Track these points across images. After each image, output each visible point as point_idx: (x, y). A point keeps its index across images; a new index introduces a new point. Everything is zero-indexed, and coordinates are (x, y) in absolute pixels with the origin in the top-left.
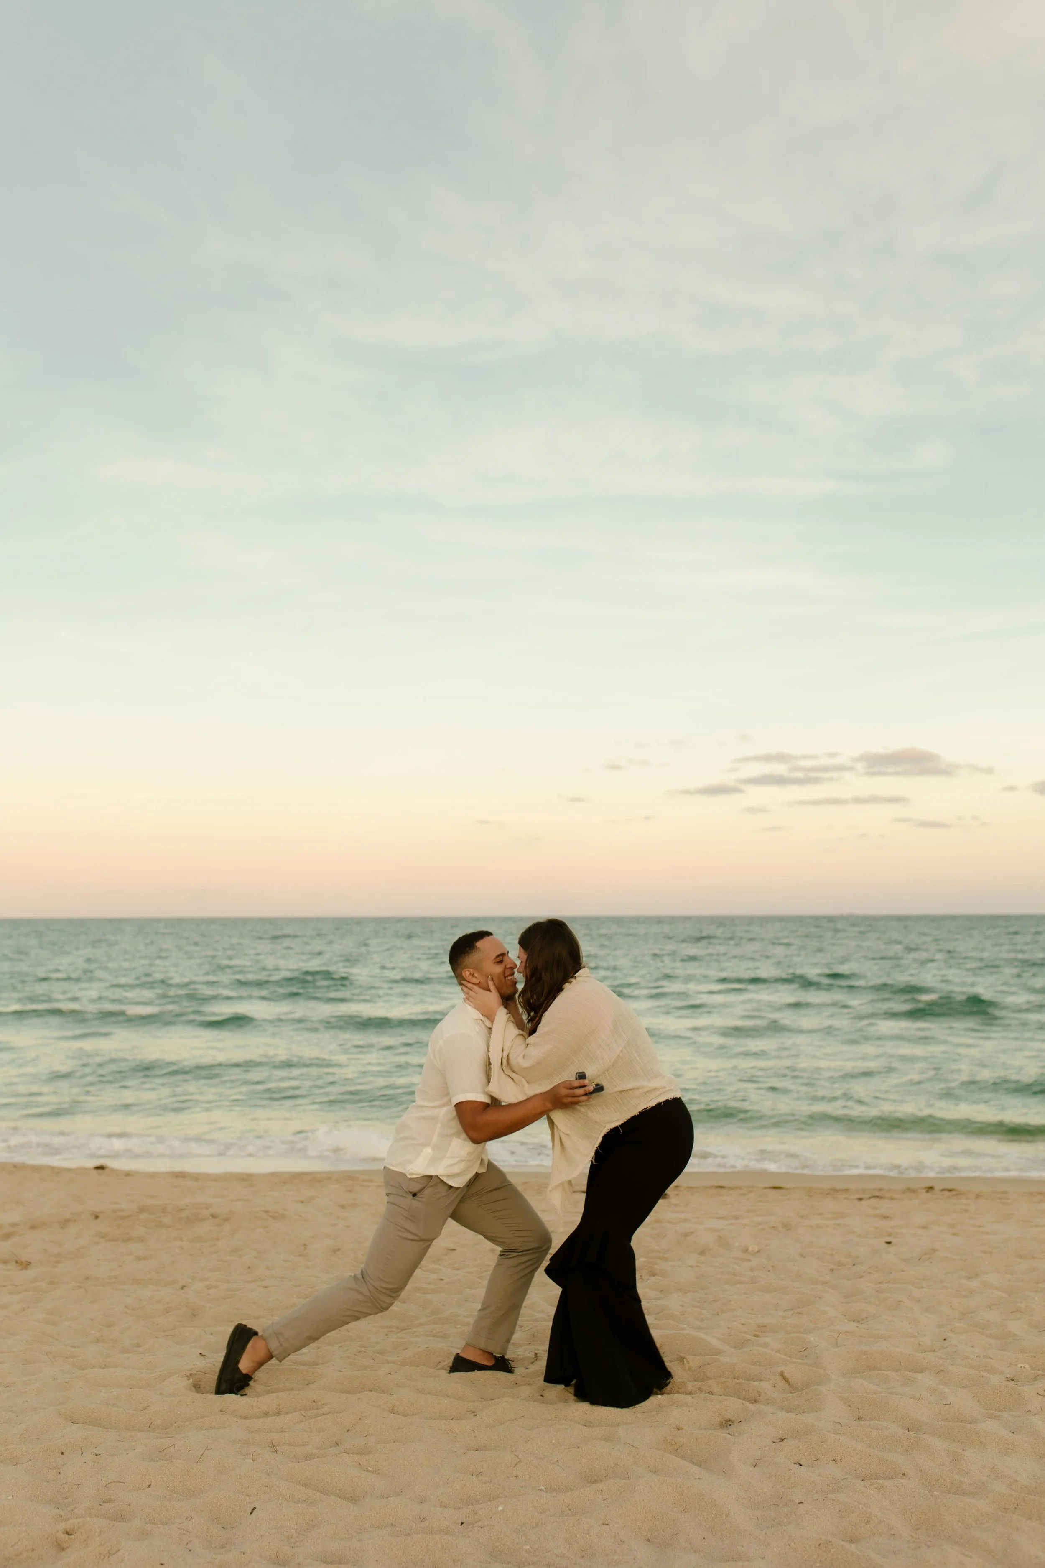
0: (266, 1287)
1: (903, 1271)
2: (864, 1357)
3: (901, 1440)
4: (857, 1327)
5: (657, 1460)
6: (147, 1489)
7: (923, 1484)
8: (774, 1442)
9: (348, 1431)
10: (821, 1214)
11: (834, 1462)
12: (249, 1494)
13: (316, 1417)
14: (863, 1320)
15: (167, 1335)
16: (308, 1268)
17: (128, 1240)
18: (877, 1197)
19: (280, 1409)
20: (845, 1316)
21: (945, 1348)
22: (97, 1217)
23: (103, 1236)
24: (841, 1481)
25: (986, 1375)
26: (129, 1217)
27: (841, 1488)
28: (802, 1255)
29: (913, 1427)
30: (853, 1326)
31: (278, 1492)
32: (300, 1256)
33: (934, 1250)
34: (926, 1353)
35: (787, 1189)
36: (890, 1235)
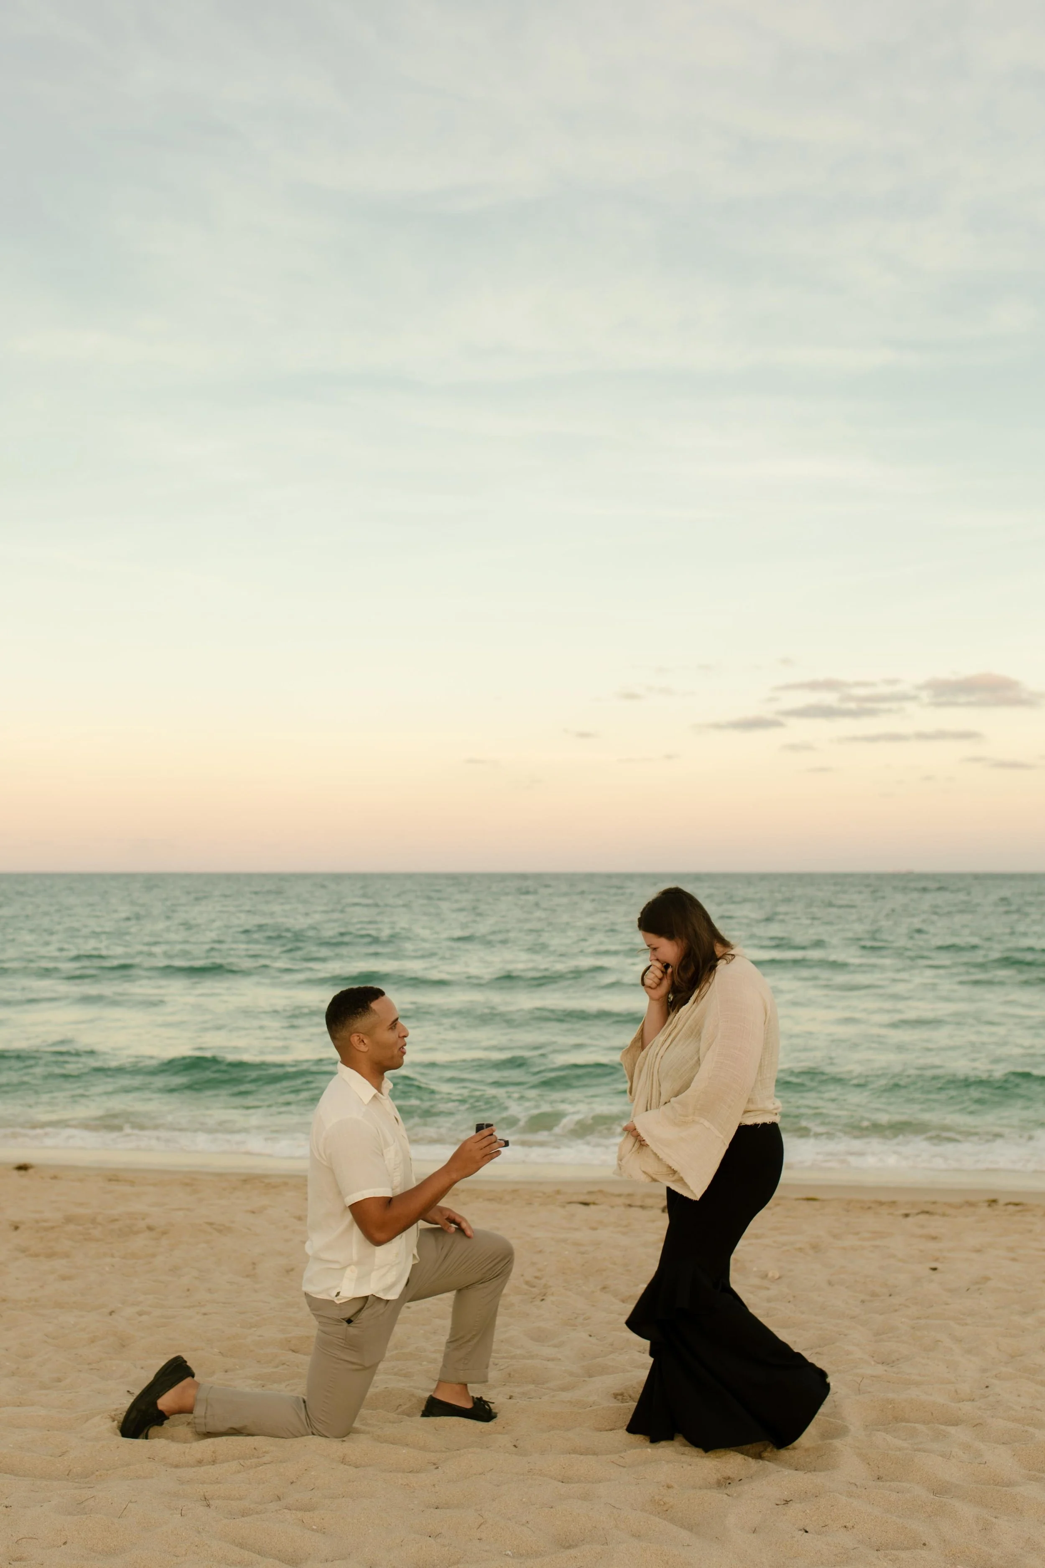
0: (205, 1314)
1: (947, 1304)
2: (890, 1406)
3: (924, 1505)
4: (886, 1371)
5: (641, 1523)
6: (63, 1546)
7: (946, 1555)
8: (777, 1505)
9: (292, 1483)
10: (857, 1233)
11: (845, 1529)
12: (176, 1555)
13: (256, 1466)
14: (893, 1362)
15: (92, 1369)
16: (256, 1291)
17: (51, 1255)
18: (927, 1212)
19: (215, 1457)
20: (873, 1357)
21: (986, 1397)
22: (16, 1228)
23: (24, 1250)
24: (852, 1551)
25: (1031, 1429)
26: (52, 1228)
27: (851, 1558)
28: (830, 1283)
29: (941, 1489)
30: (880, 1370)
31: (209, 1552)
32: (248, 1276)
33: (987, 1279)
34: (964, 1402)
35: (823, 1201)
36: (937, 1260)
